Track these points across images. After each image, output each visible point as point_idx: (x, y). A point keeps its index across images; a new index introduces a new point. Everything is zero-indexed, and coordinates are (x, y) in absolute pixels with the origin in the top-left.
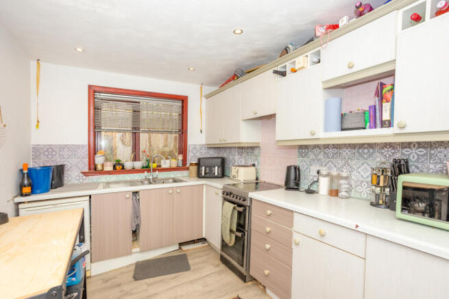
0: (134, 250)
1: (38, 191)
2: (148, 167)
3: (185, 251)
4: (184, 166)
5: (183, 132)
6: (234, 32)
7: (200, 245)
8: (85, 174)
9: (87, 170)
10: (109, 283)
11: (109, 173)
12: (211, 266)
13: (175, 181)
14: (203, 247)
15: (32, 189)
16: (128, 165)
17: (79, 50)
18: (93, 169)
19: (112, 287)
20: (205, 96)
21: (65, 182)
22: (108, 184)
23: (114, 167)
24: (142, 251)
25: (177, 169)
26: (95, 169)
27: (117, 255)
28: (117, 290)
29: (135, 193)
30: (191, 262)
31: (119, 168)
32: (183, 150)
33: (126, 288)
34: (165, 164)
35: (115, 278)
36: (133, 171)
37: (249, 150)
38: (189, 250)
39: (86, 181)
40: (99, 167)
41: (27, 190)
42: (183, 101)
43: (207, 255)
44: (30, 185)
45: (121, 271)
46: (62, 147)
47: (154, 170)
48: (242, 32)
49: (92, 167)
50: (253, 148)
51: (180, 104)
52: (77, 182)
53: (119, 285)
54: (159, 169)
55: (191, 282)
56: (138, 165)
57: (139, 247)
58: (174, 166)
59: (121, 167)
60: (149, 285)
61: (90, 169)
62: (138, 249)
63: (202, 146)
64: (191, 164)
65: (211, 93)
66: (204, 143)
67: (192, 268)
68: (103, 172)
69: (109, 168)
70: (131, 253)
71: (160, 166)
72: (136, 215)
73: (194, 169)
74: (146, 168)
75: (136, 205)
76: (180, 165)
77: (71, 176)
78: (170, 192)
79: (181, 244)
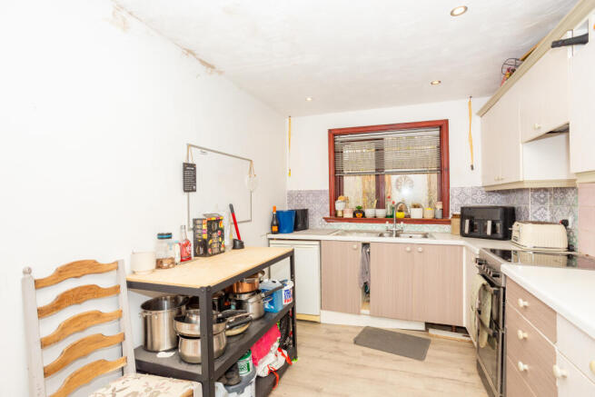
0: (363, 311)
1: (285, 231)
2: (392, 216)
3: (432, 336)
4: (444, 218)
5: (443, 170)
6: (452, 14)
7: (459, 336)
8: (326, 219)
9: (328, 216)
10: (330, 336)
11: (349, 220)
12: (459, 370)
13: (425, 236)
14: (462, 340)
15: (279, 228)
16: (369, 213)
17: (309, 99)
18: (334, 216)
19: (331, 340)
20: (478, 114)
21: (310, 226)
22: (346, 232)
23: (354, 214)
24: (372, 315)
25: (434, 221)
26: (336, 215)
27: (345, 310)
28: (334, 344)
29: (366, 245)
30: (430, 352)
31: (359, 216)
32: (444, 196)
33: (341, 346)
34: (416, 214)
35: (338, 333)
36: (375, 220)
37: (559, 195)
38: (437, 337)
39: (327, 227)
40: (340, 214)
41: (275, 229)
42: (441, 127)
43: (460, 353)
44: (277, 225)
45: (345, 329)
46: (309, 193)
47: (399, 221)
48: (466, 9)
49: (333, 213)
50: (563, 190)
51: (437, 133)
52: (320, 227)
53: (337, 341)
54: (408, 220)
55: (415, 375)
56: (381, 213)
57: (369, 309)
58: (429, 216)
59: (361, 215)
60: (364, 354)
61: (331, 215)
62: (367, 312)
63: (475, 190)
64: (454, 216)
65: (485, 107)
66: (480, 184)
67: (427, 359)
68: (342, 219)
69: (349, 215)
70: (359, 314)
71: (409, 216)
72: (365, 270)
73: (457, 222)
74: (389, 218)
75: (365, 259)
76: (439, 216)
77: (316, 220)
78: (408, 249)
79: (429, 325)
